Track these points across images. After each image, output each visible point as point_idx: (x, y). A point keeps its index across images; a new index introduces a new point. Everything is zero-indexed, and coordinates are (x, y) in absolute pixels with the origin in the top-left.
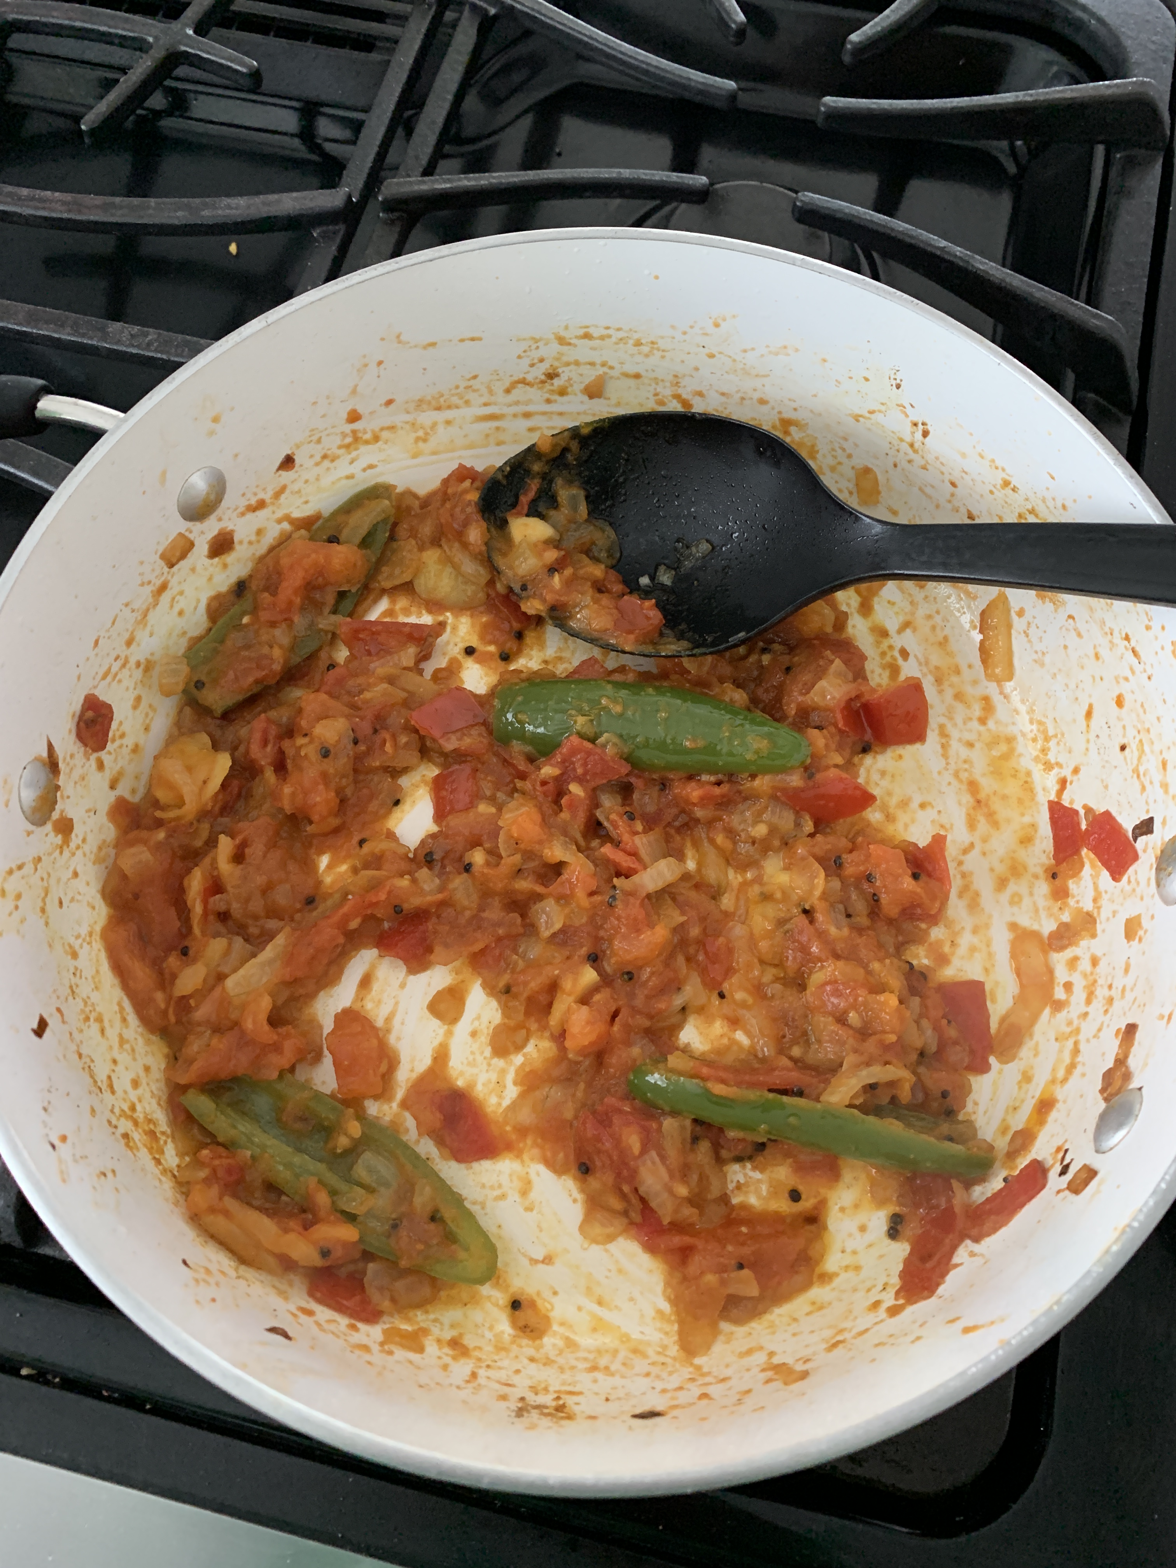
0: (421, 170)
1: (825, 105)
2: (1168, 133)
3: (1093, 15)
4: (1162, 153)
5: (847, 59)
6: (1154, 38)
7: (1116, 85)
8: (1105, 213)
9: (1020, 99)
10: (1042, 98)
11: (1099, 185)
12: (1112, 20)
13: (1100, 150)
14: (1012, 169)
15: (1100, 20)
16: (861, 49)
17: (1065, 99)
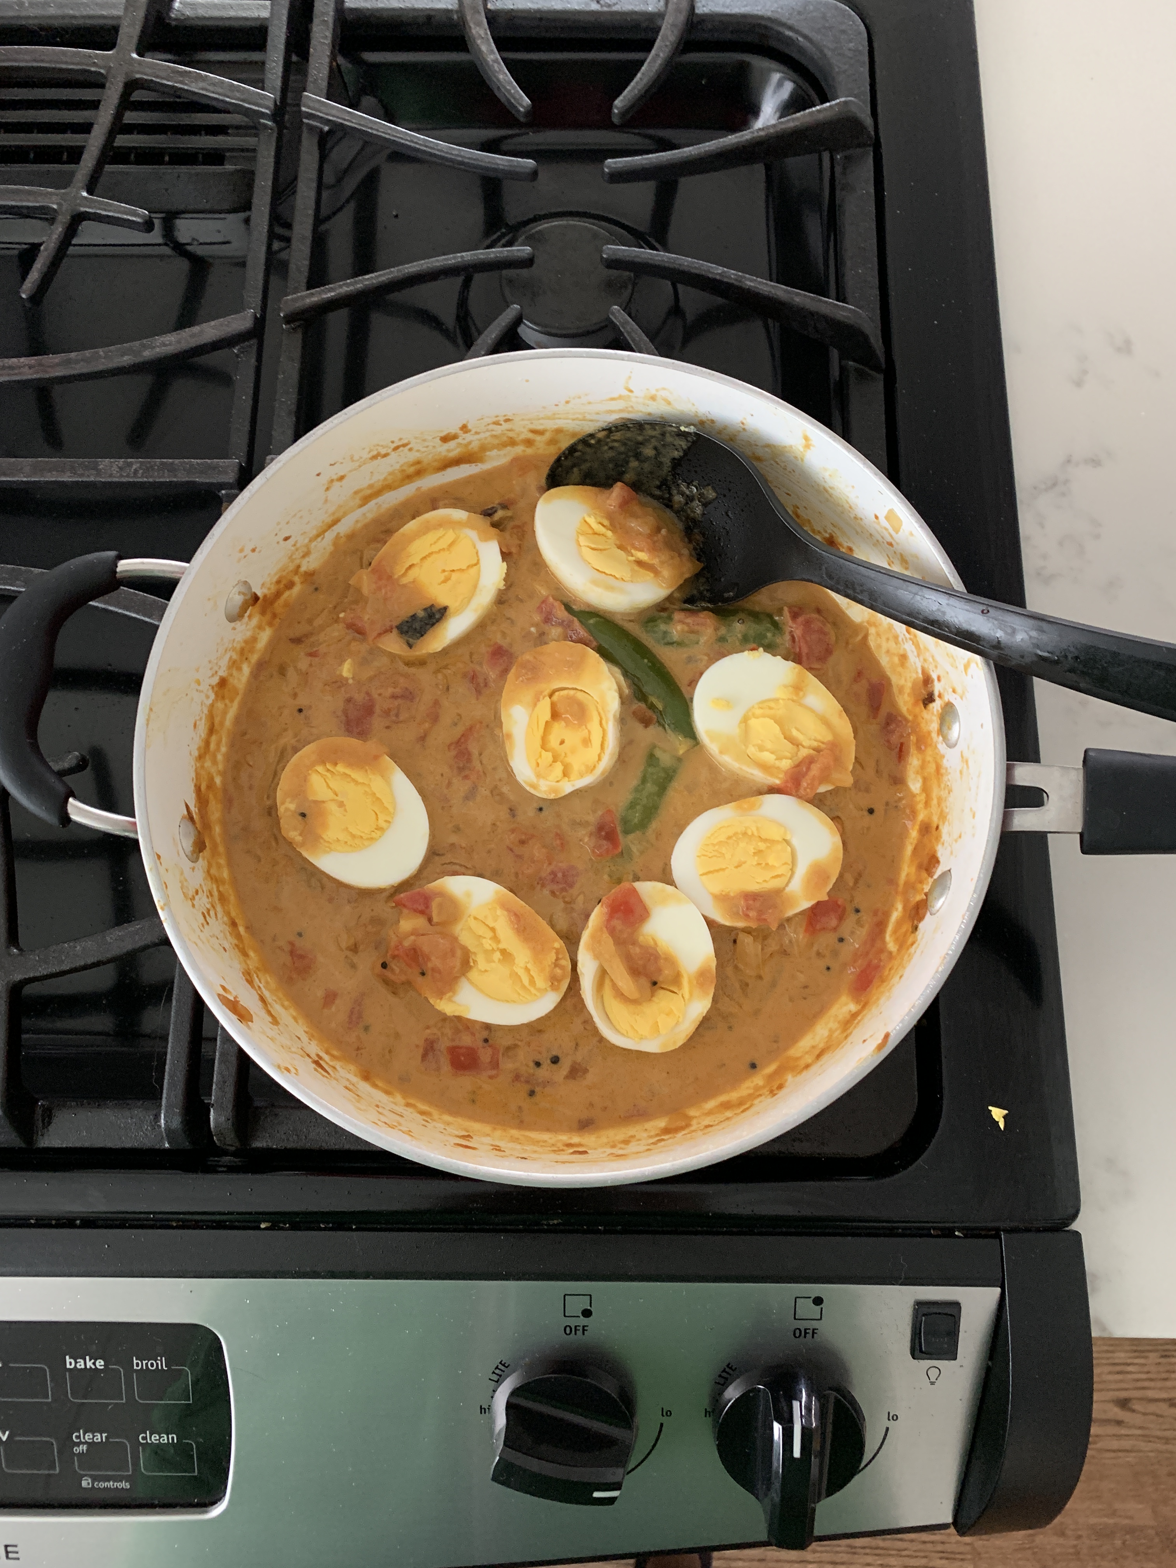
2: (873, 132)
3: (801, 34)
5: (616, 121)
6: (850, 47)
12: (817, 36)
13: (826, 155)
15: (805, 36)
16: (626, 112)
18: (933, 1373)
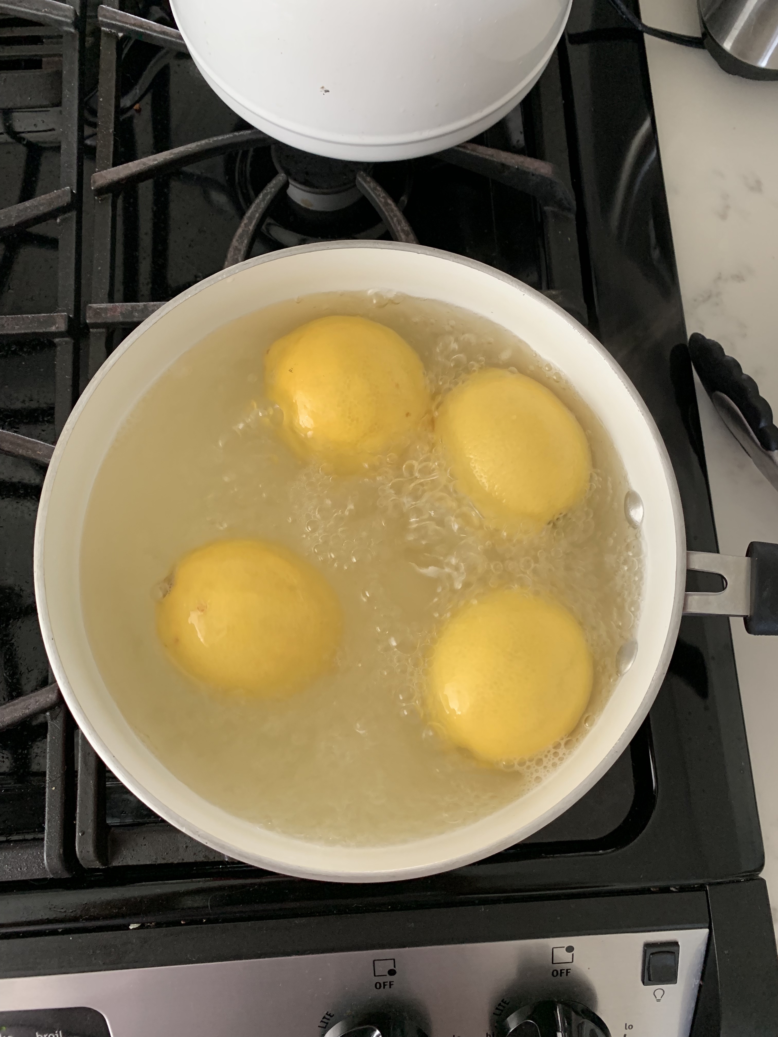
18: (659, 994)
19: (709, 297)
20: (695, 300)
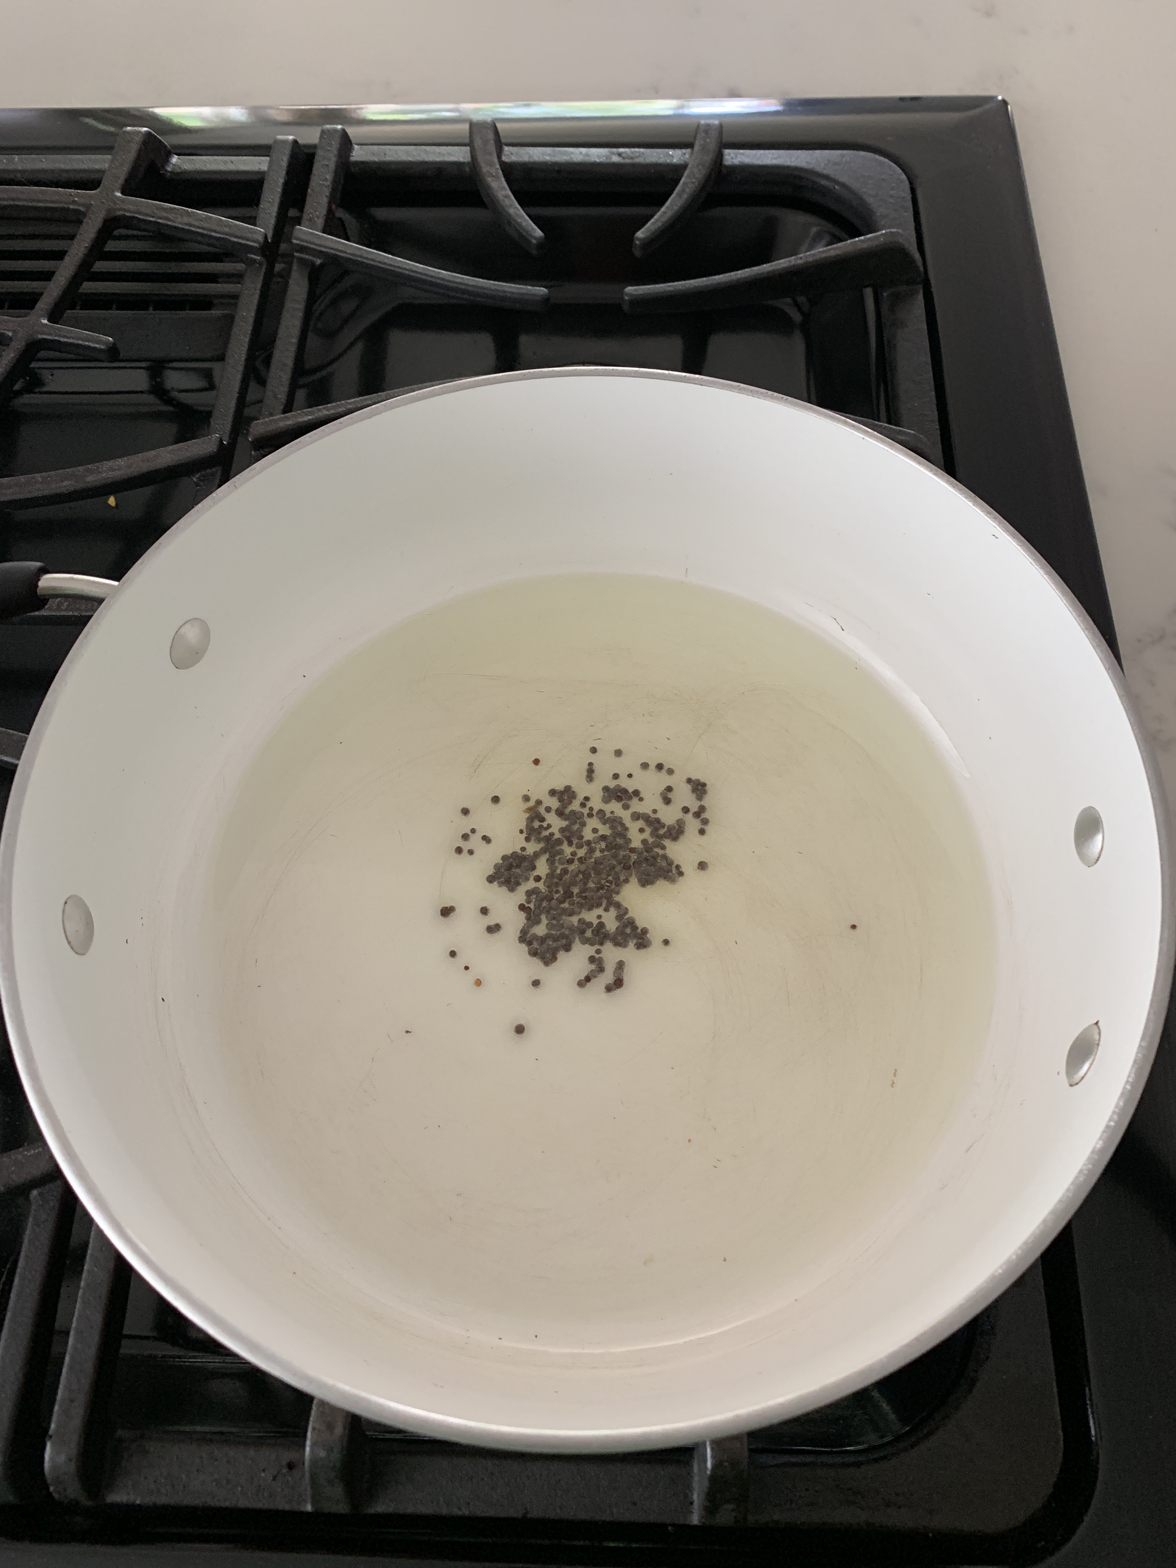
0: (282, 407)
1: (628, 295)
2: (922, 269)
3: (837, 182)
4: (921, 286)
5: (637, 253)
6: (892, 192)
7: (869, 239)
8: (886, 342)
9: (793, 263)
10: (811, 260)
11: (874, 319)
12: (854, 185)
13: (868, 293)
14: (797, 317)
15: (843, 185)
16: (648, 243)
17: (830, 257)
19: (1162, 637)
20: (1139, 641)
